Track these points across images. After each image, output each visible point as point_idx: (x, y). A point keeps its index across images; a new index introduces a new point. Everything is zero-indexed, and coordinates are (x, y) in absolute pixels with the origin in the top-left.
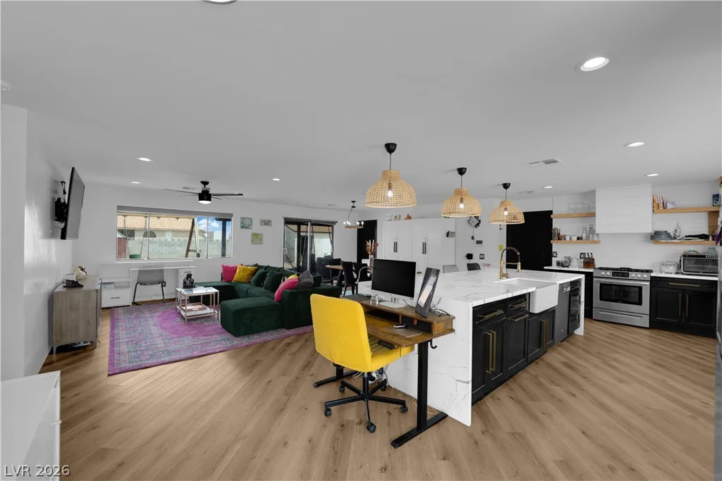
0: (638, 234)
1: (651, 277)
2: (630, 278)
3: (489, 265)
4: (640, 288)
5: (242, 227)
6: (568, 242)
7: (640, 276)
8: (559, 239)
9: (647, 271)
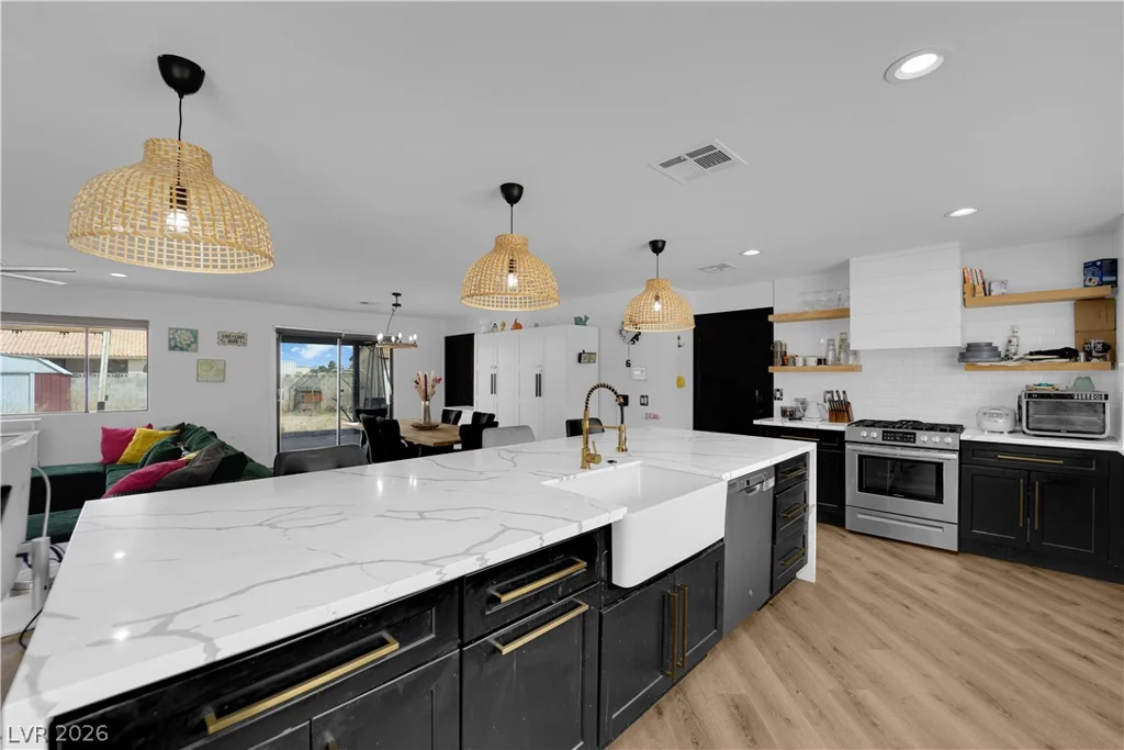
0: (936, 350)
1: (961, 441)
2: (917, 444)
3: (655, 417)
4: (939, 466)
5: (173, 348)
6: (799, 370)
7: (937, 439)
8: (784, 364)
9: (955, 429)
